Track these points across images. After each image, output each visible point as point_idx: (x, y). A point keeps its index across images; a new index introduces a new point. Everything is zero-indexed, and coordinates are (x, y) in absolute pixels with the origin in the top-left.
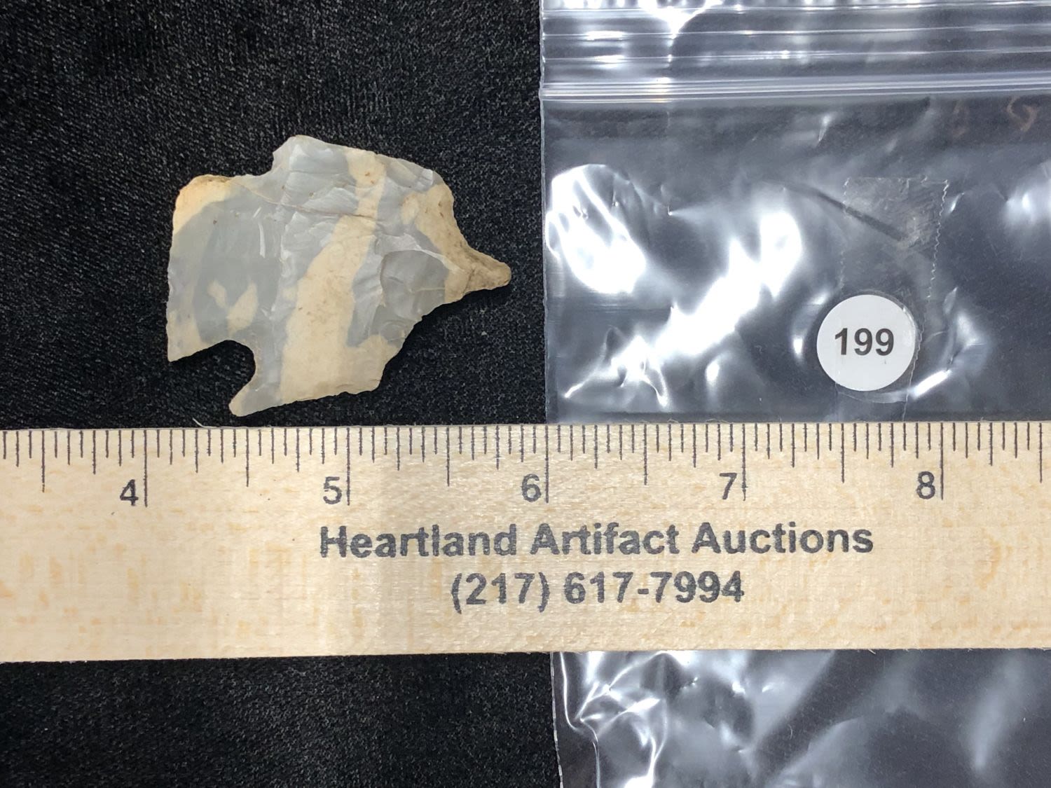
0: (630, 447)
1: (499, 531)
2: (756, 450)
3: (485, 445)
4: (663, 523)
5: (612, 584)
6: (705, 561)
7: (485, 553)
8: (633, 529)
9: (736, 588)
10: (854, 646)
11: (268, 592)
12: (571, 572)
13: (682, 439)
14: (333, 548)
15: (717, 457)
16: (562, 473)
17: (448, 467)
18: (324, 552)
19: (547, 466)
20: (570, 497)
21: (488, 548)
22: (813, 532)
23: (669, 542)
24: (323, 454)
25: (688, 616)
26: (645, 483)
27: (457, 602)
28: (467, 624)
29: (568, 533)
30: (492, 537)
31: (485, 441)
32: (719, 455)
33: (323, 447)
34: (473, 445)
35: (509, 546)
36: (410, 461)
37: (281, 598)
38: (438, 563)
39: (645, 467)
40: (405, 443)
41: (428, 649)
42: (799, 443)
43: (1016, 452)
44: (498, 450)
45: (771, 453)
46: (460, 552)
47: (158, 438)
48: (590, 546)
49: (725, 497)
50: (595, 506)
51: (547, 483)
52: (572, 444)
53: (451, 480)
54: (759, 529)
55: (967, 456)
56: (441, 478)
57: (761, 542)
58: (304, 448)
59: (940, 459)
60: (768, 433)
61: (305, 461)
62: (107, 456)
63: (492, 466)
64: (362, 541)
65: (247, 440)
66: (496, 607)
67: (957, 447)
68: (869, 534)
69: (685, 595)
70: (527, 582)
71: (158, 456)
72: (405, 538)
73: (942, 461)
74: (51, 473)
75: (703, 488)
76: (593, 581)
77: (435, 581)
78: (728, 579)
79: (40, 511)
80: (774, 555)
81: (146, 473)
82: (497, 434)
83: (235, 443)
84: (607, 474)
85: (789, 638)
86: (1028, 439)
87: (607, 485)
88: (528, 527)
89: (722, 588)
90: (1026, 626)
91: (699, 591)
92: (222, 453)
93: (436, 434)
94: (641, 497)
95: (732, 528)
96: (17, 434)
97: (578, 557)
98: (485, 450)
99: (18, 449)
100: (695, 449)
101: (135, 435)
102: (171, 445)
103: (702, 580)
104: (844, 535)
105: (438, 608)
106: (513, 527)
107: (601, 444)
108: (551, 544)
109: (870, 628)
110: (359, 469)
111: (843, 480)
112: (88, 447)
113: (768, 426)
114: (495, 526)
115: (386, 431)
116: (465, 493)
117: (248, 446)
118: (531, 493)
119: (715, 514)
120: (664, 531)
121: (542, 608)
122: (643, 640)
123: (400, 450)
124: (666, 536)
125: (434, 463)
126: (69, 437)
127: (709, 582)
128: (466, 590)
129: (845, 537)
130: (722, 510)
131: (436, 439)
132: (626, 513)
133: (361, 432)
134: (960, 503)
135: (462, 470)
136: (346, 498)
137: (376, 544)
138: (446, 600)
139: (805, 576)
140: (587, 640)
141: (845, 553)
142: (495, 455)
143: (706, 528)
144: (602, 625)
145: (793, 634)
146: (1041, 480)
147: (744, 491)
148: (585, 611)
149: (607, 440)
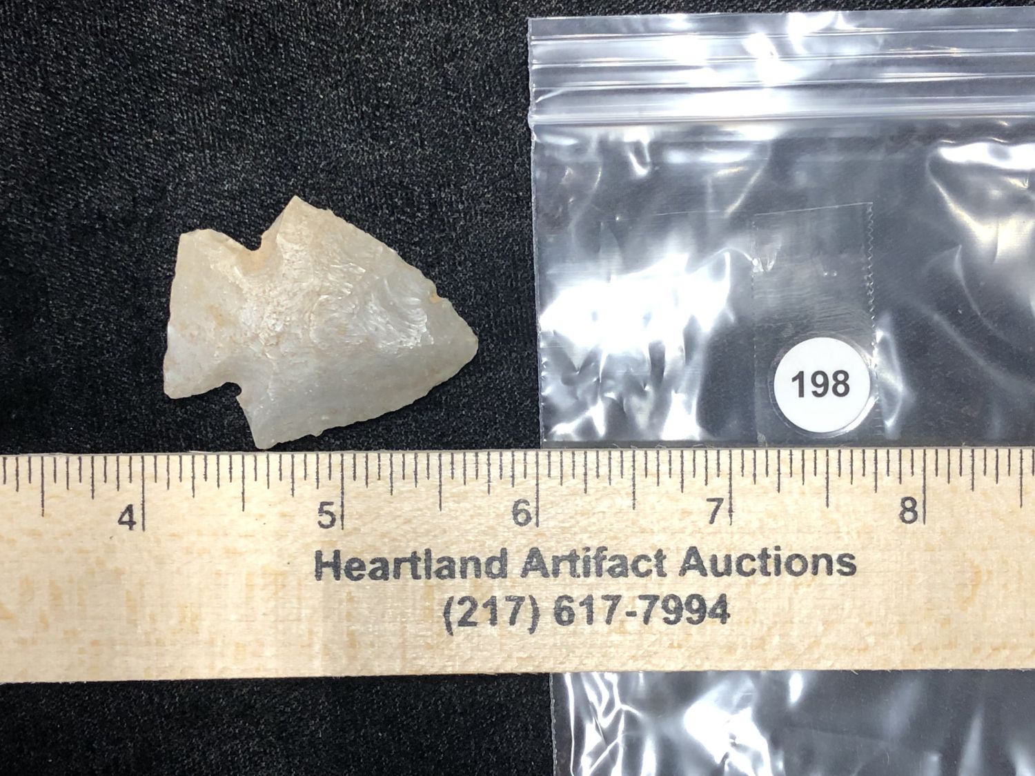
0: (619, 473)
1: (490, 555)
2: (743, 475)
3: (477, 471)
4: (651, 547)
5: (601, 607)
6: (692, 584)
7: (477, 576)
8: (621, 553)
9: (722, 611)
10: (838, 666)
11: (264, 614)
12: (561, 595)
13: (670, 465)
14: (328, 572)
15: (704, 482)
16: (552, 499)
17: (440, 492)
18: (319, 576)
19: (538, 491)
20: (559, 522)
21: (480, 571)
22: (798, 556)
23: (656, 566)
24: (318, 479)
25: (675, 637)
26: (634, 508)
27: (449, 625)
28: (458, 646)
29: (557, 557)
30: (483, 560)
31: (477, 467)
32: (706, 480)
33: (317, 472)
34: (465, 470)
35: (500, 569)
36: (403, 486)
37: (276, 621)
38: (430, 586)
39: (634, 493)
40: (398, 469)
41: (420, 670)
42: (785, 469)
43: (997, 478)
44: (489, 475)
45: (757, 478)
46: (452, 575)
47: (155, 464)
48: (580, 570)
49: (712, 522)
50: (584, 530)
51: (537, 507)
52: (562, 471)
53: (443, 505)
54: (745, 552)
55: (949, 482)
56: (434, 503)
57: (747, 565)
58: (299, 473)
59: (922, 485)
60: (755, 459)
61: (300, 487)
62: (105, 481)
63: (483, 492)
64: (356, 565)
65: (243, 466)
66: (487, 629)
67: (939, 472)
68: (852, 557)
69: (672, 617)
70: (518, 603)
71: (156, 481)
72: (398, 562)
73: (924, 486)
74: (51, 497)
75: (690, 513)
76: (582, 604)
77: (427, 604)
78: (715, 602)
79: (40, 535)
80: (759, 578)
81: (143, 497)
82: (488, 460)
83: (231, 468)
84: (596, 499)
85: (775, 659)
86: (1009, 465)
87: (596, 511)
88: (518, 552)
89: (708, 610)
90: (1004, 648)
91: (686, 614)
92: (218, 479)
93: (428, 460)
94: (629, 523)
95: (720, 551)
96: (17, 459)
97: (567, 581)
98: (477, 475)
99: (17, 475)
100: (682, 475)
101: (133, 461)
102: (168, 471)
103: (689, 603)
104: (828, 558)
105: (430, 630)
106: (504, 552)
107: (591, 470)
108: (541, 567)
109: (853, 649)
110: (353, 494)
111: (828, 505)
112: (87, 472)
113: (755, 452)
114: (487, 550)
115: (379, 457)
116: (456, 518)
117: (243, 472)
118: (521, 518)
119: (702, 538)
120: (652, 555)
121: (532, 630)
122: (631, 661)
123: (394, 476)
124: (654, 561)
125: (427, 488)
126: (67, 463)
127: (695, 605)
128: (457, 612)
129: (830, 562)
130: (709, 534)
131: (428, 464)
132: (615, 538)
133: (354, 458)
134: (942, 528)
135: (453, 495)
136: (340, 522)
137: (370, 567)
138: (438, 622)
139: (790, 599)
140: (576, 661)
141: (829, 577)
142: (486, 480)
143: (693, 552)
144: (592, 646)
145: (778, 655)
146: (1021, 505)
147: (731, 516)
148: (574, 633)
149: (596, 465)
